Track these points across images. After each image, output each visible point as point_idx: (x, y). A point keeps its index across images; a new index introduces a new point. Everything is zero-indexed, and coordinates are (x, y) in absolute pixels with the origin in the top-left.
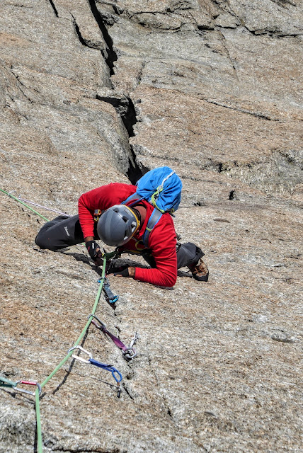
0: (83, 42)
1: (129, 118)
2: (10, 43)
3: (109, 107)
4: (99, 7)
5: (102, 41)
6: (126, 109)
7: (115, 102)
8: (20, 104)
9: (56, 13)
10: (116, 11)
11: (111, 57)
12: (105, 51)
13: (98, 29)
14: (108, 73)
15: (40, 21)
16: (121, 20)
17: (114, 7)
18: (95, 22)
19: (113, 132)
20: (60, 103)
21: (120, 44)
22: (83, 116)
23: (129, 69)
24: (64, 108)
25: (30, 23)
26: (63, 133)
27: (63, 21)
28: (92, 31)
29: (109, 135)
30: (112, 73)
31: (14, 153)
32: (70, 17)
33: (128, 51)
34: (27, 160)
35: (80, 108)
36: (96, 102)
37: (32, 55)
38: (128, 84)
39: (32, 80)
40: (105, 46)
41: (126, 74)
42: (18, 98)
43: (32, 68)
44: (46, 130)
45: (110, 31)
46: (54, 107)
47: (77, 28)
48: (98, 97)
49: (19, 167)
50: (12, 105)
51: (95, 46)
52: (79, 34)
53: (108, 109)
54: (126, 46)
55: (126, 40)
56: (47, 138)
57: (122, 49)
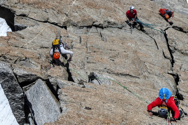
0: (165, 57)
1: (177, 80)
2: (145, 56)
3: (171, 76)
4: (170, 47)
5: (170, 57)
6: (176, 77)
7: (173, 75)
8: (146, 74)
9: (158, 48)
10: (175, 49)
11: (173, 62)
12: (171, 60)
13: (170, 54)
14: (172, 66)
15: (153, 50)
16: (176, 52)
17: (175, 48)
18: (169, 52)
19: (172, 83)
20: (157, 74)
21: (176, 58)
22: (164, 78)
23: (178, 66)
24: (158, 76)
25: (150, 51)
26: (158, 83)
27: (160, 51)
28: (168, 54)
29: (171, 84)
30: (173, 66)
31: (144, 88)
32: (162, 50)
33: (178, 61)
34: (148, 90)
35: (163, 76)
36: (168, 74)
37: (150, 60)
38: (177, 70)
39: (150, 67)
40: (171, 59)
41: (177, 67)
42: (145, 72)
43: (150, 63)
44: (153, 82)
45: (173, 54)
46: (156, 75)
47: (164, 53)
48: (168, 73)
49: (145, 92)
50: (144, 74)
51: (168, 59)
52: (164, 55)
53: (171, 77)
54: (177, 59)
55: (177, 57)
56: (153, 84)
57: (176, 60)
